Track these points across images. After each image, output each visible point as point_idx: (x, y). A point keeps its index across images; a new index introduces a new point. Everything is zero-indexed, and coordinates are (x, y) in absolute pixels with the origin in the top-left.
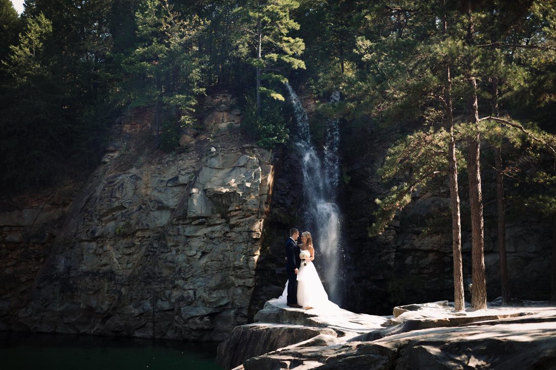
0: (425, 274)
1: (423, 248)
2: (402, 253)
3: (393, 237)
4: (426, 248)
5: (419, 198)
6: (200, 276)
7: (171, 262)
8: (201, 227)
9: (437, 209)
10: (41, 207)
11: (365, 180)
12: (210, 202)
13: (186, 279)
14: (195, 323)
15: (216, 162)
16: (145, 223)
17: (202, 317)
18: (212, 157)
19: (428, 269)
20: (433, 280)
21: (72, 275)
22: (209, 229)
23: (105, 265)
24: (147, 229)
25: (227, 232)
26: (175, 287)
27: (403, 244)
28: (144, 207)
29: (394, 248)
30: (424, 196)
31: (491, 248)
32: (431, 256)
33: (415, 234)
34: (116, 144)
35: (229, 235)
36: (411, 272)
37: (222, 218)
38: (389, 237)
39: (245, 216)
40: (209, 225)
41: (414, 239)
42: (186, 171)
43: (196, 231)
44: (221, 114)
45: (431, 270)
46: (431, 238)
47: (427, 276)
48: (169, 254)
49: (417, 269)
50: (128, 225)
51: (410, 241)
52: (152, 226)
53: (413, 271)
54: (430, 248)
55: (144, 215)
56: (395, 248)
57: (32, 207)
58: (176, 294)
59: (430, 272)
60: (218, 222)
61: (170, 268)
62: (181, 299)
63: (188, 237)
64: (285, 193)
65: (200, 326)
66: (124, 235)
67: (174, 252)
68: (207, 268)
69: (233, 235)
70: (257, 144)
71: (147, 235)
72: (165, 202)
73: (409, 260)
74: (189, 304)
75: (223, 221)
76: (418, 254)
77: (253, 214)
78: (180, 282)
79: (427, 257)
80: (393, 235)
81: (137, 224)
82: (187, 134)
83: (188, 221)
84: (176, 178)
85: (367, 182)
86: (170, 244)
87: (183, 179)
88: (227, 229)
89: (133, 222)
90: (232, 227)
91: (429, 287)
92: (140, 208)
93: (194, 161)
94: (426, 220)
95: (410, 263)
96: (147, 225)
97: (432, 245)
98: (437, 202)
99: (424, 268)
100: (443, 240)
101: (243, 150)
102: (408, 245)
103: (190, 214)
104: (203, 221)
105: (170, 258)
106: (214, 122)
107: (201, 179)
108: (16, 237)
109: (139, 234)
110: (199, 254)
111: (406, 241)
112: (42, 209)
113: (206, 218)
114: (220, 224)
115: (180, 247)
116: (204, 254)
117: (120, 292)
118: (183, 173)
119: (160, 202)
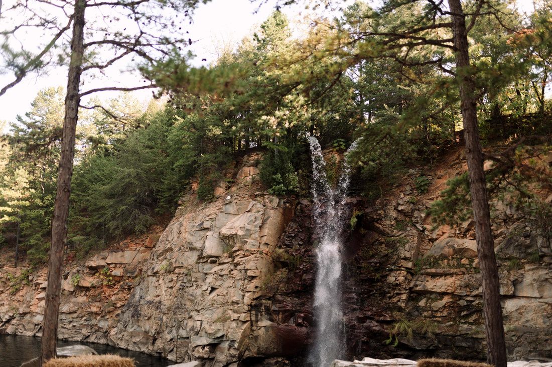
0: (439, 317)
1: (436, 290)
2: (415, 295)
3: (403, 278)
4: (439, 290)
5: (436, 239)
6: (208, 309)
7: (192, 295)
8: (214, 265)
9: (451, 250)
10: (138, 249)
11: (378, 223)
12: (223, 243)
13: (198, 311)
14: (198, 351)
15: (231, 209)
16: (180, 261)
17: (203, 347)
18: (226, 204)
19: (441, 312)
20: (447, 324)
21: (141, 303)
22: (220, 267)
23: (158, 296)
24: (182, 267)
25: (232, 270)
26: (191, 317)
27: (417, 286)
28: (182, 248)
29: (405, 289)
30: (442, 238)
31: (512, 292)
32: (446, 300)
33: (430, 275)
34: (184, 199)
35: (232, 273)
36: (423, 315)
37: (229, 257)
38: (399, 278)
39: (245, 256)
40: (220, 264)
41: (428, 281)
42: (210, 217)
43: (211, 269)
44: (249, 168)
45: (445, 314)
46: (445, 280)
47: (440, 319)
48: (192, 288)
49: (430, 312)
50: (171, 264)
51: (423, 283)
52: (185, 264)
53: (425, 314)
54: (443, 290)
55: (180, 255)
56: (407, 290)
57: (131, 249)
58: (190, 323)
59: (444, 315)
60: (226, 261)
61: (191, 301)
62: (192, 329)
63: (206, 274)
64: (293, 235)
65: (201, 355)
66: (170, 272)
67: (194, 287)
68: (214, 302)
69: (235, 272)
70: (268, 192)
71: (182, 272)
72: (194, 244)
73: (422, 303)
74: (197, 333)
75: (230, 260)
76: (433, 296)
77: (253, 254)
78: (194, 314)
79: (441, 299)
80: (403, 276)
81: (175, 262)
82: (220, 187)
83: (205, 260)
84: (202, 223)
85: (380, 224)
86: (193, 280)
87: (207, 224)
88: (232, 267)
89: (173, 261)
90: (236, 265)
91: (440, 332)
92: (180, 249)
93: (217, 208)
94: (440, 262)
95: (424, 305)
96: (182, 263)
97: (446, 287)
98: (450, 243)
99: (437, 311)
100: (458, 282)
101: (254, 197)
102: (421, 287)
103: (205, 254)
104: (215, 260)
105: (191, 293)
106: (243, 176)
107: (217, 223)
108: (118, 272)
109: (177, 271)
110: (210, 289)
111: (418, 283)
112: (139, 251)
113: (217, 257)
114: (228, 263)
115: (199, 283)
116: (213, 289)
117: (162, 319)
118: (207, 219)
119: (191, 244)
